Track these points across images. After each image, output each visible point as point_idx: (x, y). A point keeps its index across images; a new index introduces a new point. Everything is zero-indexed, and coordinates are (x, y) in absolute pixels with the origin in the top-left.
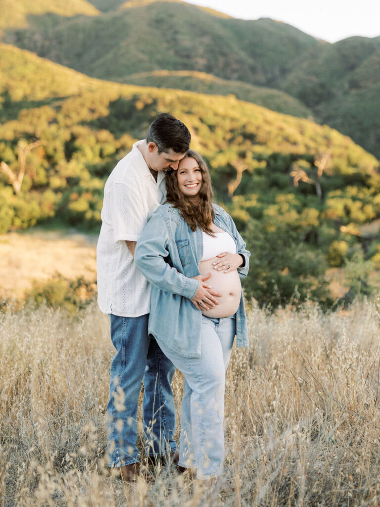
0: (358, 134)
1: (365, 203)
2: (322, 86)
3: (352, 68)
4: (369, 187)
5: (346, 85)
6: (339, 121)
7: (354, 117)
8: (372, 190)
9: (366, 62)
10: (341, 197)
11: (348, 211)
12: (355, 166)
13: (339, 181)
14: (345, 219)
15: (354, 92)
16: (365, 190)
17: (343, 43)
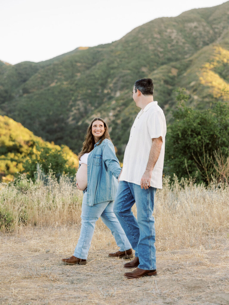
0: (28, 121)
1: (18, 162)
2: (6, 92)
3: (25, 81)
4: (21, 153)
5: (21, 91)
6: (16, 113)
7: (26, 111)
8: (23, 154)
9: (33, 77)
10: (4, 159)
11: (8, 167)
12: (14, 141)
13: (4, 150)
14: (6, 172)
15: (25, 95)
16: (19, 155)
17: (19, 65)
